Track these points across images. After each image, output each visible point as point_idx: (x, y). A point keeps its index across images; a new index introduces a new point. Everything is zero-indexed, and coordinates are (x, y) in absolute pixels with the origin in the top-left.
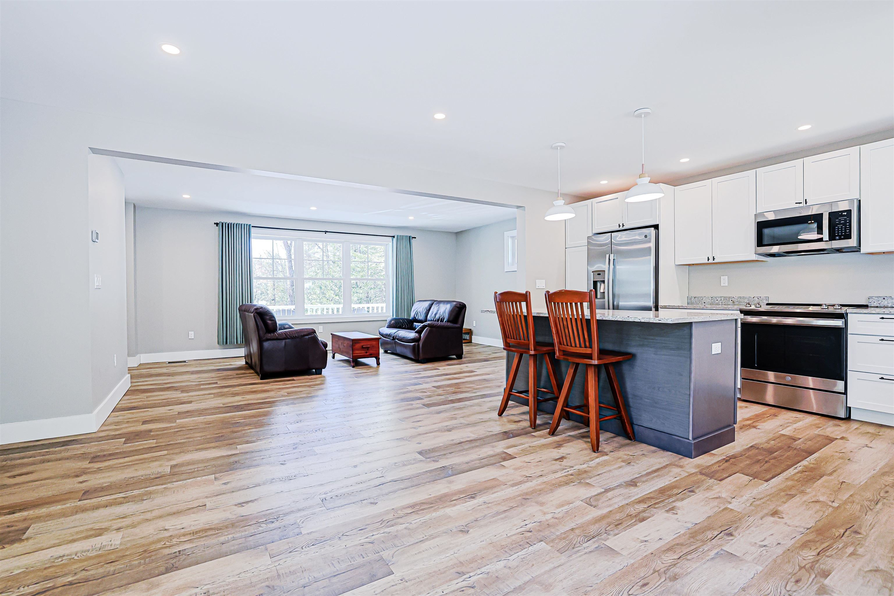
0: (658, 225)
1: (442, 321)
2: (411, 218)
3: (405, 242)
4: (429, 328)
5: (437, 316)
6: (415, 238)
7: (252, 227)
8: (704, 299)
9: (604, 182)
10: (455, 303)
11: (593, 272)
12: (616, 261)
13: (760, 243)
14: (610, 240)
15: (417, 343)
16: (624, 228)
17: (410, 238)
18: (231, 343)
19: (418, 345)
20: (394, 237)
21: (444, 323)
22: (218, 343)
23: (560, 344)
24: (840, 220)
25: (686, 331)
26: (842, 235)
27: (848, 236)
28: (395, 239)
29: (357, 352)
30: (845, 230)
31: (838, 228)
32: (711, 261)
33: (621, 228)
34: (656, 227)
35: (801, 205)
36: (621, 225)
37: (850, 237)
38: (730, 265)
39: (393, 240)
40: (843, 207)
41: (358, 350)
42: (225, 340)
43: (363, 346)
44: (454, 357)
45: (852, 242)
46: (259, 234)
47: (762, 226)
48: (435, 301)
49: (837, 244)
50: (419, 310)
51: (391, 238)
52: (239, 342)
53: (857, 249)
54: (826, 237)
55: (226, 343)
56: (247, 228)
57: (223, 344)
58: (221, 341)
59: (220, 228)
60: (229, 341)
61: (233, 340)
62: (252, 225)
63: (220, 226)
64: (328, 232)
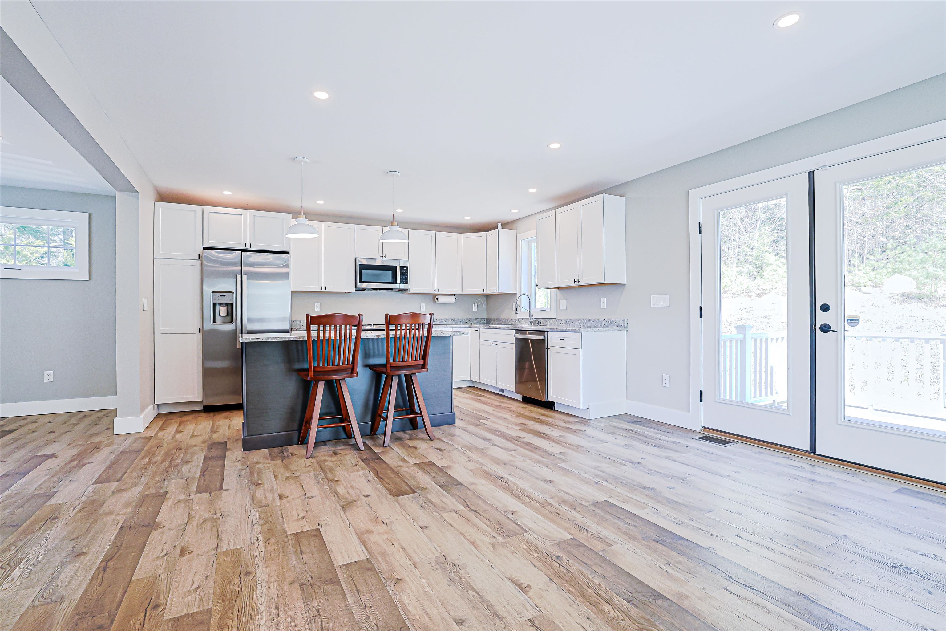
0: (289, 252)
9: (227, 193)
11: (212, 292)
13: (361, 281)
14: (241, 259)
23: (392, 361)
24: (403, 272)
25: (448, 341)
26: (404, 281)
27: (407, 282)
30: (407, 278)
31: (404, 277)
34: (287, 253)
35: (382, 258)
36: (248, 245)
40: (406, 264)
47: (362, 268)
49: (403, 286)
53: (408, 290)
54: (399, 281)
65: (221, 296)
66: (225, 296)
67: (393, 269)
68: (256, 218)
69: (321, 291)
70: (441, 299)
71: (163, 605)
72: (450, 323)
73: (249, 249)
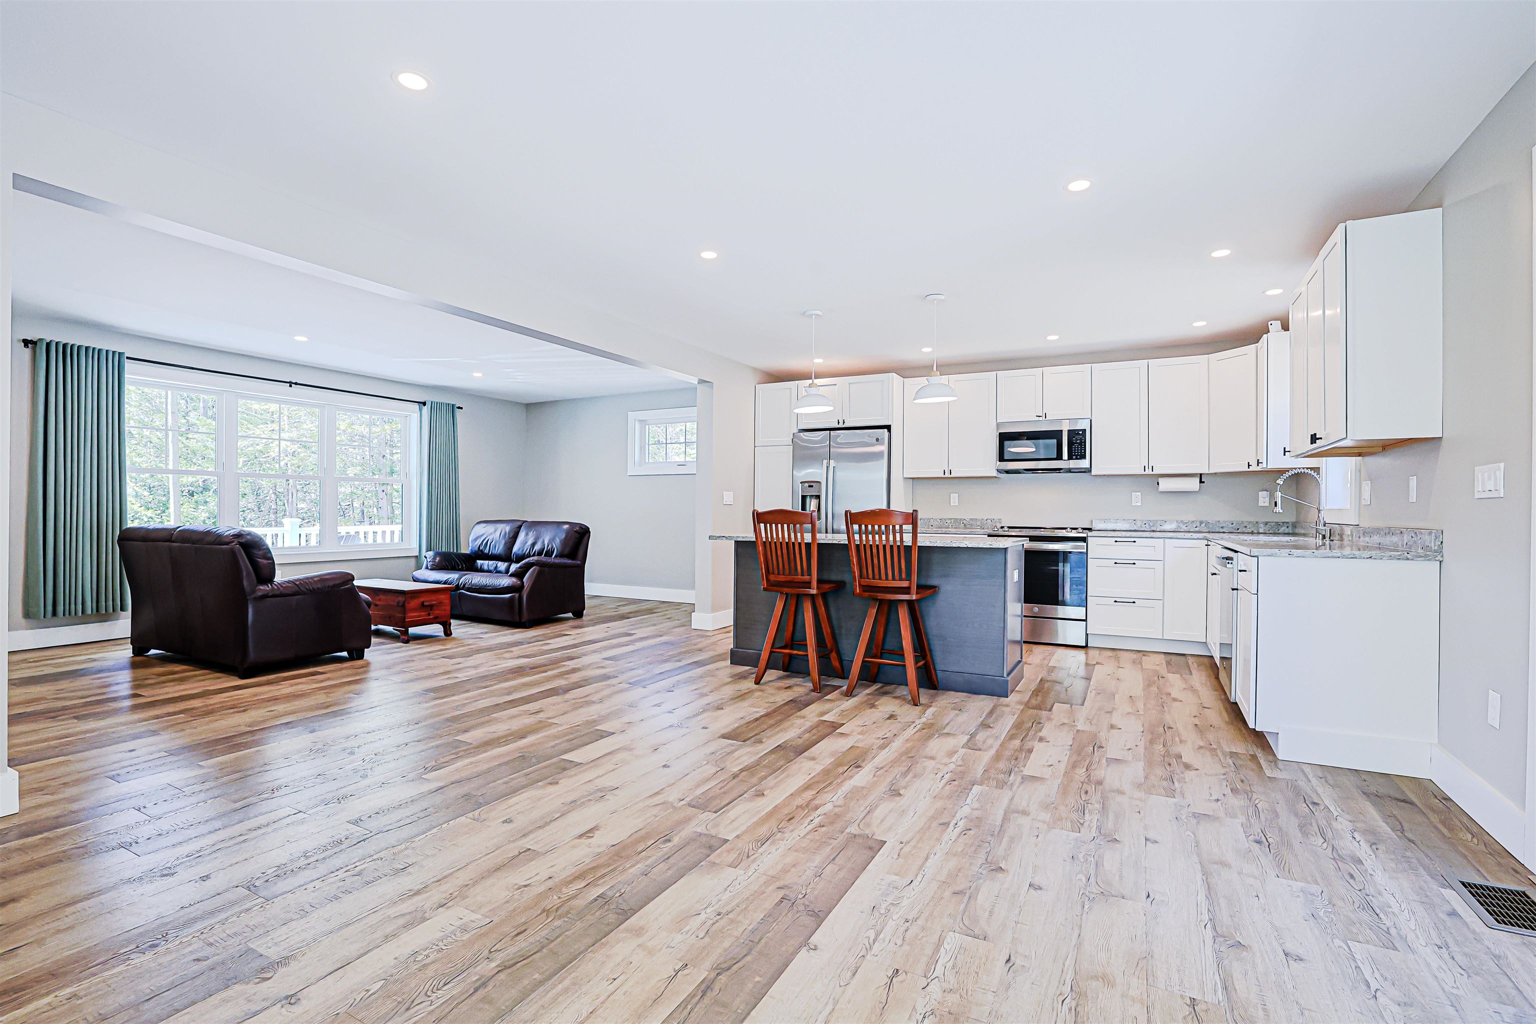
0: (890, 426)
1: (549, 554)
2: (477, 375)
3: (445, 415)
4: (538, 568)
5: (537, 547)
6: (462, 408)
7: (128, 358)
8: (932, 521)
9: (818, 361)
10: (566, 527)
11: (801, 483)
12: (836, 469)
13: (1001, 458)
14: (828, 442)
15: (517, 595)
16: (846, 425)
17: (453, 409)
18: (67, 614)
19: (520, 598)
20: (424, 404)
21: (552, 559)
22: (27, 615)
23: (861, 578)
24: (1076, 440)
25: (1000, 557)
26: (1078, 455)
27: (1083, 457)
28: (426, 410)
29: (413, 614)
30: (1081, 450)
31: (1075, 448)
32: (947, 475)
33: (841, 425)
34: (888, 428)
35: (1041, 419)
36: (841, 422)
37: (1085, 458)
38: (975, 481)
39: (420, 410)
40: (1079, 426)
41: (414, 610)
42: (50, 608)
43: (423, 602)
44: (570, 615)
45: (1084, 464)
46: (150, 377)
47: (1005, 438)
48: (524, 522)
49: (1074, 464)
50: (491, 538)
51: (416, 406)
52: (89, 612)
53: (1089, 470)
54: (1065, 455)
55: (54, 613)
56: (115, 360)
57: (44, 617)
58: (39, 611)
59: (41, 352)
60: (60, 608)
61: (73, 606)
62: (126, 355)
63: (41, 349)
64: (296, 384)
65: (809, 486)
66: (812, 486)
67: (1056, 435)
68: (851, 385)
69: (944, 476)
70: (1166, 485)
72: (1197, 529)
73: (844, 426)
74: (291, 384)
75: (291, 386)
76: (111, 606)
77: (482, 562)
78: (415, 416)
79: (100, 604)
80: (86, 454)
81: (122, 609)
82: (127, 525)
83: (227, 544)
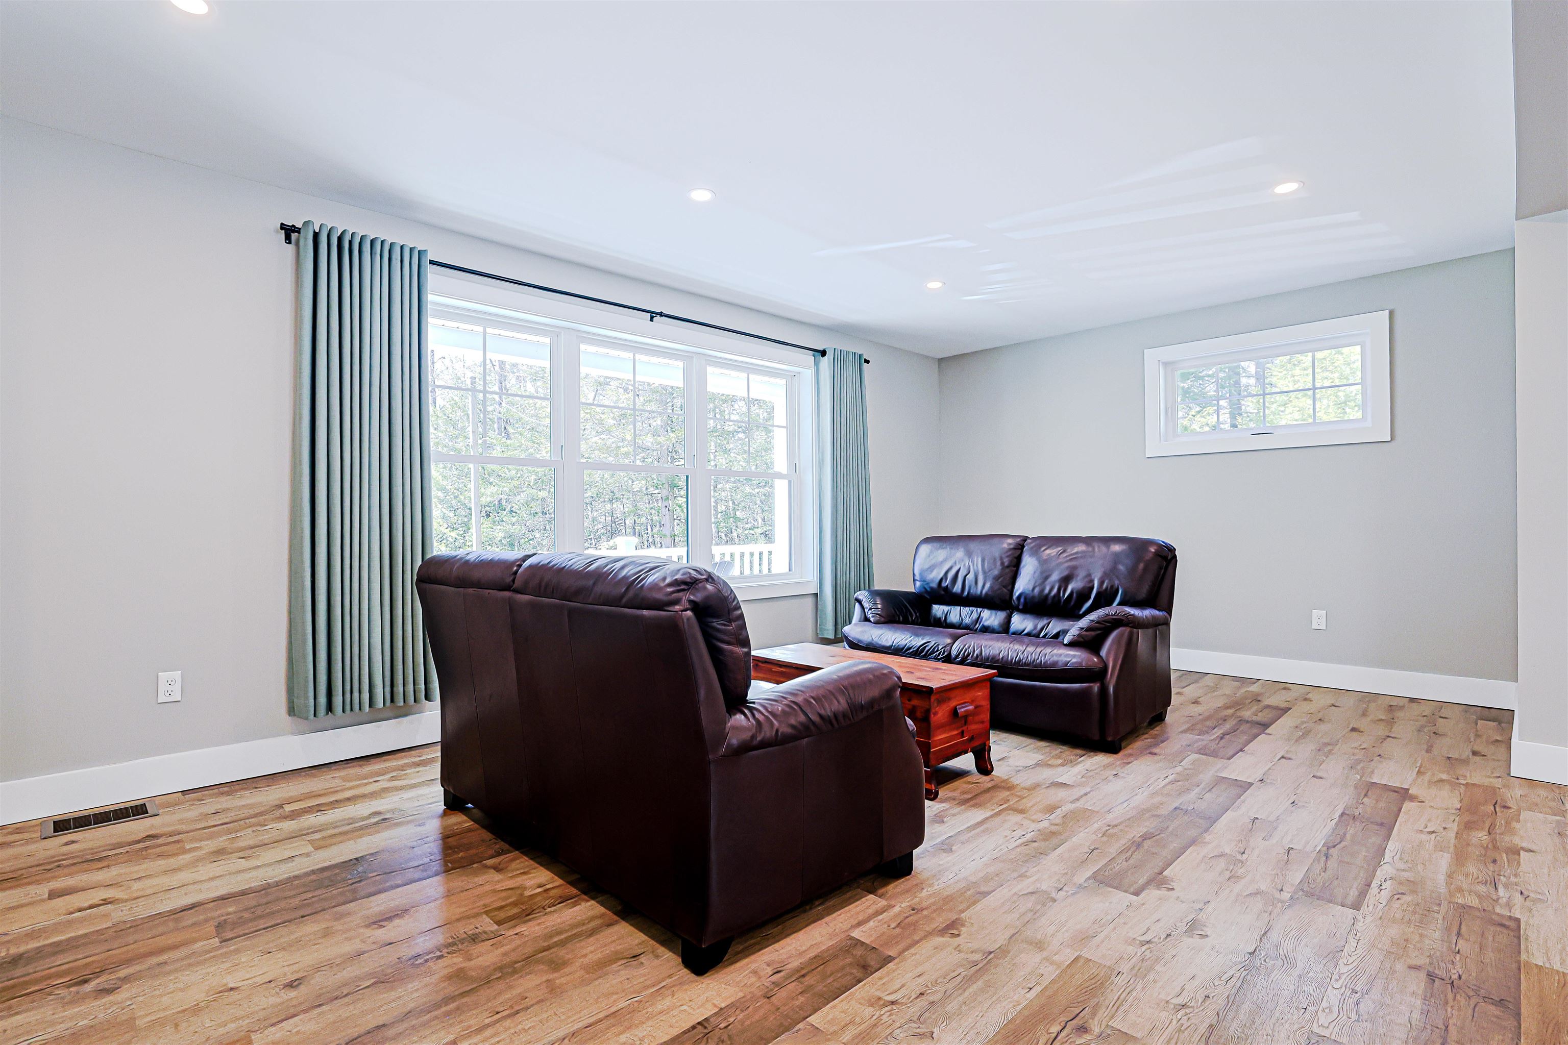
3: (851, 372)
4: (1127, 629)
6: (868, 362)
7: (432, 262)
15: (1096, 687)
17: (859, 360)
18: (348, 707)
19: (1104, 689)
20: (823, 353)
22: (292, 710)
28: (827, 362)
29: (941, 737)
39: (816, 364)
41: (942, 727)
42: (322, 699)
43: (955, 710)
50: (964, 567)
51: (809, 358)
52: (380, 701)
55: (330, 708)
56: (413, 264)
57: (315, 715)
58: (307, 706)
59: (306, 245)
60: (338, 700)
61: (356, 695)
62: (431, 256)
63: (306, 238)
64: (661, 314)
71: (1092, 1034)
74: (653, 315)
75: (652, 319)
76: (412, 693)
77: (946, 608)
78: (808, 373)
79: (395, 689)
80: (373, 428)
81: (427, 697)
82: (432, 552)
83: (659, 606)
